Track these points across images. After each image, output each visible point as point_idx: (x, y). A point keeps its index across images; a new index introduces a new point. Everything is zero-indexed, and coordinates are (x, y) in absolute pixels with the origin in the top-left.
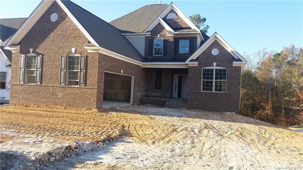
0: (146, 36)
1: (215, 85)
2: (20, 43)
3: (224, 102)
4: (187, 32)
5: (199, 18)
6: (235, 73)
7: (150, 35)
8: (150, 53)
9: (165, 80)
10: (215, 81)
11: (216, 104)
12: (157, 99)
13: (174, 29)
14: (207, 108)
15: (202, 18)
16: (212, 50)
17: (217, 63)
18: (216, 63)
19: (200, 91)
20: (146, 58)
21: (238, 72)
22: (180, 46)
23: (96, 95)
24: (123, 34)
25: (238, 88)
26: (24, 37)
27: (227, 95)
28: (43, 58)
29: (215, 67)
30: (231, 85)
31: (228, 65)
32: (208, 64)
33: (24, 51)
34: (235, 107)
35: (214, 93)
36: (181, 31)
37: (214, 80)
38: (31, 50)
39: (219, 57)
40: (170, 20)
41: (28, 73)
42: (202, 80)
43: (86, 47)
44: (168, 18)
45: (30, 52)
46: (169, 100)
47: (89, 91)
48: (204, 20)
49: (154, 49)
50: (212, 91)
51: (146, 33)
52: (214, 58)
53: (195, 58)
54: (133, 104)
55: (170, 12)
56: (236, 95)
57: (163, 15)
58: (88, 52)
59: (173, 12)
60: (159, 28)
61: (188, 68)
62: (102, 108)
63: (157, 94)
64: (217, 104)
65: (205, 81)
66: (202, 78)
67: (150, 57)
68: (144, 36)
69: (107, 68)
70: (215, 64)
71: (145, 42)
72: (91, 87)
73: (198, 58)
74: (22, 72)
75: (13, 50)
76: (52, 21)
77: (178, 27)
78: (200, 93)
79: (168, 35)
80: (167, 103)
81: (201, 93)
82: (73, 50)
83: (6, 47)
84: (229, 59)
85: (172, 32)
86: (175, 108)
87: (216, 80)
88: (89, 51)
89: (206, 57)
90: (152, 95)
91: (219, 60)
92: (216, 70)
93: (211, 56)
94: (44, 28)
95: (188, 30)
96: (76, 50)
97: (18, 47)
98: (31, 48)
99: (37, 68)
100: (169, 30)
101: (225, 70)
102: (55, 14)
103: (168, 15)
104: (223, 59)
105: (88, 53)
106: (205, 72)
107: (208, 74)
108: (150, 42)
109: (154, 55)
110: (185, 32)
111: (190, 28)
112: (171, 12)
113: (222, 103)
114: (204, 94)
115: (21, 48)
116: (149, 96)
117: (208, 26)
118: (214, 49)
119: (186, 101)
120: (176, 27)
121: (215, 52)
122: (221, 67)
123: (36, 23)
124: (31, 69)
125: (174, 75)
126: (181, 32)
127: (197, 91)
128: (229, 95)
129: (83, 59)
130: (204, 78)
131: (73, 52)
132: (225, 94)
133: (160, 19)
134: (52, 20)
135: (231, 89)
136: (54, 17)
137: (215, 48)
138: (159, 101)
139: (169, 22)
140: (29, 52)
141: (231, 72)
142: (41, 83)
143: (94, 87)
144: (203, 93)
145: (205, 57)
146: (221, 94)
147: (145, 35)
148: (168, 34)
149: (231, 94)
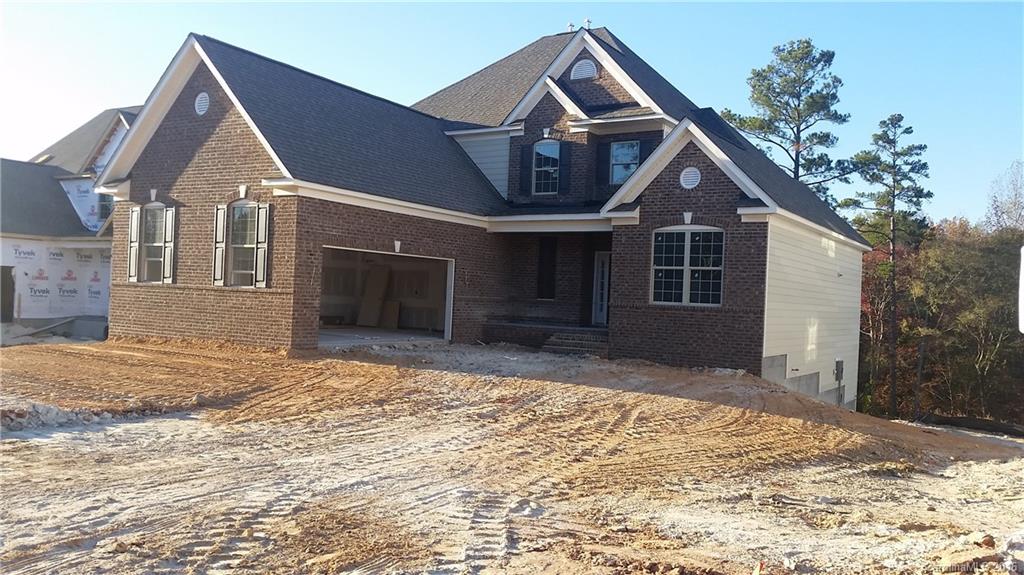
0: (512, 134)
1: (691, 283)
2: (129, 176)
3: (717, 335)
4: (624, 117)
5: (808, 54)
6: (749, 243)
7: (522, 133)
8: (524, 189)
9: (564, 269)
10: (692, 271)
11: (691, 341)
12: (528, 326)
13: (590, 111)
14: (665, 356)
15: (816, 54)
16: (680, 172)
17: (695, 213)
18: (691, 214)
19: (646, 300)
20: (512, 202)
21: (759, 240)
22: (613, 161)
23: (291, 313)
24: (447, 133)
25: (757, 293)
26: (138, 160)
27: (723, 314)
28: (177, 214)
29: (688, 226)
30: (738, 282)
31: (728, 220)
32: (668, 218)
33: (138, 196)
34: (750, 353)
35: (685, 309)
36: (607, 115)
37: (687, 268)
38: (153, 193)
39: (700, 194)
40: (579, 81)
41: (149, 256)
42: (653, 268)
43: (264, 183)
44: (572, 78)
45: (150, 198)
46: (561, 331)
47: (276, 301)
48: (828, 57)
49: (534, 174)
50: (681, 301)
51: (509, 125)
52: (687, 200)
53: (630, 199)
54: (451, 342)
55: (578, 59)
56: (751, 315)
57: (557, 69)
58: (274, 194)
59: (586, 58)
60: (547, 111)
61: (611, 230)
62: (316, 348)
63: (541, 313)
64: (695, 341)
65: (661, 271)
66: (652, 259)
67: (522, 200)
68: (507, 136)
69: (335, 236)
70: (688, 216)
71: (507, 153)
72: (279, 291)
73: (638, 201)
74: (133, 251)
75: (115, 194)
76: (198, 115)
77: (601, 104)
78: (646, 308)
79: (573, 130)
80: (553, 338)
81: (649, 307)
82: (242, 189)
83: (99, 187)
84: (730, 198)
85: (581, 120)
86: (568, 354)
87: (693, 268)
88: (277, 192)
89: (663, 197)
90: (529, 315)
91: (700, 205)
92: (694, 235)
93: (678, 191)
94: (180, 134)
95: (628, 112)
96: (248, 189)
97: (126, 186)
98: (152, 187)
99: (165, 242)
100: (574, 113)
101: (719, 236)
102: (205, 94)
103: (575, 67)
104: (714, 200)
105: (274, 197)
106: (662, 241)
107: (669, 250)
108: (522, 152)
109: (534, 193)
110: (621, 117)
111: (637, 104)
112: (582, 59)
113: (708, 339)
114: (658, 311)
115: (132, 189)
116: (521, 319)
117: (837, 80)
118: (687, 170)
119: (607, 334)
120: (594, 104)
121: (690, 178)
122: (708, 225)
123: (163, 121)
124: (155, 244)
125: (597, 253)
126: (608, 118)
127: (637, 304)
128: (731, 314)
129: (263, 213)
130: (658, 262)
131: (242, 195)
132: (718, 311)
133: (549, 81)
134: (197, 111)
135: (736, 296)
136: (201, 105)
137: (690, 166)
138: (533, 333)
139: (577, 89)
140: (148, 199)
141: (736, 240)
142: (174, 281)
143: (288, 290)
144: (656, 307)
145: (660, 195)
146: (707, 313)
147: (509, 131)
148: (574, 126)
149: (735, 312)
